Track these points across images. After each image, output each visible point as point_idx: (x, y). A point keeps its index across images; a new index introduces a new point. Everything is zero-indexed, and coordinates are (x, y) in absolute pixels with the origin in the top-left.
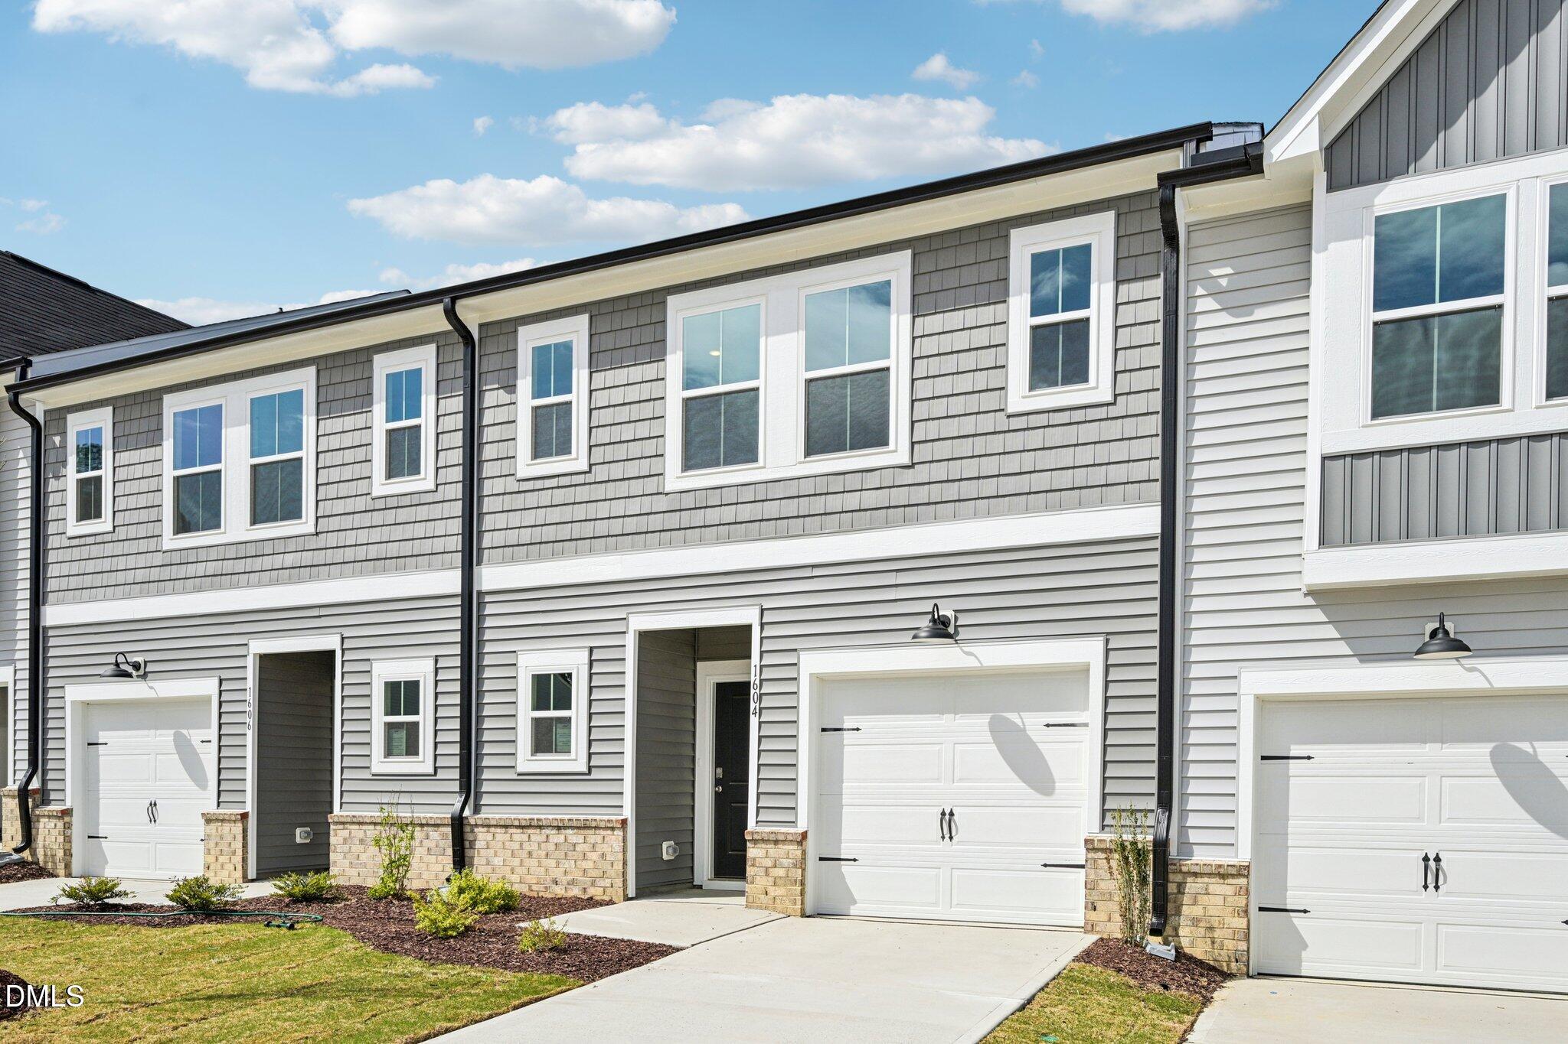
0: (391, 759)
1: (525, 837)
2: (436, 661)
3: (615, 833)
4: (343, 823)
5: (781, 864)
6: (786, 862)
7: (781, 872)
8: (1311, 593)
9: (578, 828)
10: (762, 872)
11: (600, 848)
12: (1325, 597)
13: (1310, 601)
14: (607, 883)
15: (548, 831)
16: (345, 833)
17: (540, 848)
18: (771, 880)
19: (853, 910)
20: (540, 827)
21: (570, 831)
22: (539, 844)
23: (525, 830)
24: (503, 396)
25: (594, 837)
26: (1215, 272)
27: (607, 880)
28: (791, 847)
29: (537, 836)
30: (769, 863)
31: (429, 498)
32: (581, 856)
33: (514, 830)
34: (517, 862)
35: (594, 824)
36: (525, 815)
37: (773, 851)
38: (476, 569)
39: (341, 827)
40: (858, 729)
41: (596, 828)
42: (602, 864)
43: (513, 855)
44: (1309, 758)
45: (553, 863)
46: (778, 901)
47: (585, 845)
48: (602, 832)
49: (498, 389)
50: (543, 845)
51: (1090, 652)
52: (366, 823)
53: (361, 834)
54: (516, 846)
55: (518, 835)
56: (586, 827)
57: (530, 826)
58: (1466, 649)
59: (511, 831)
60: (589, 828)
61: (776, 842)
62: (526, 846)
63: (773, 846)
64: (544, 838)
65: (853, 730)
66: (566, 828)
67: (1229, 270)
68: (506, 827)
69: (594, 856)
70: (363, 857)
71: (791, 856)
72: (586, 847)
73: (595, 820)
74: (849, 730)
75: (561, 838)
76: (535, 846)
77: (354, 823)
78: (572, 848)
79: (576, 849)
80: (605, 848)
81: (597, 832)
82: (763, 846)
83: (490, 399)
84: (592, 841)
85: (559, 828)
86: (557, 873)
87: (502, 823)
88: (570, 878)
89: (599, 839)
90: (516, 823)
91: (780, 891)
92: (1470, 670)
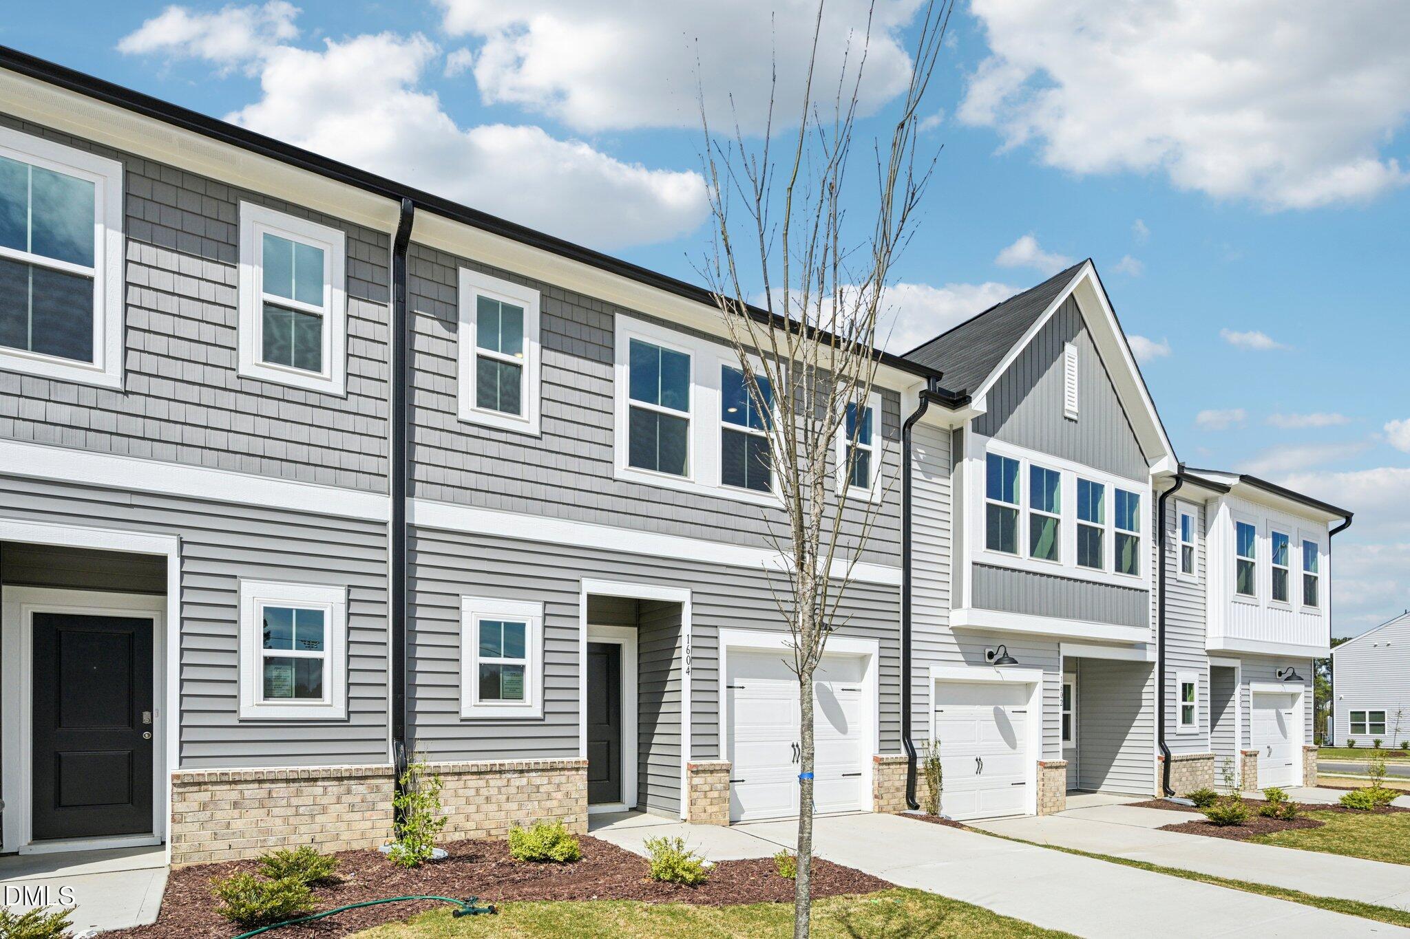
0: (271, 701)
1: (482, 783)
2: (349, 592)
3: (580, 772)
4: (199, 784)
5: (716, 787)
6: (719, 786)
7: (715, 794)
8: (952, 628)
9: (543, 770)
10: (701, 795)
11: (564, 788)
12: (959, 632)
13: (951, 632)
14: (572, 818)
15: (508, 776)
16: (205, 796)
17: (500, 793)
18: (709, 800)
19: (743, 817)
20: (500, 772)
21: (534, 774)
22: (499, 788)
23: (482, 776)
24: (438, 328)
25: (557, 778)
26: (919, 450)
27: (572, 816)
28: (723, 775)
29: (495, 781)
30: (707, 788)
31: (336, 404)
32: (545, 796)
33: (469, 777)
34: (472, 808)
35: (560, 766)
36: (484, 762)
37: (710, 778)
38: (407, 500)
39: (196, 788)
40: (743, 688)
41: (563, 769)
42: (566, 802)
43: (468, 803)
44: (942, 711)
45: (514, 806)
46: (713, 816)
47: (549, 786)
48: (566, 773)
49: (432, 318)
50: (503, 790)
51: (870, 647)
52: (246, 782)
53: (234, 795)
54: (472, 792)
55: (473, 782)
56: (552, 769)
57: (491, 772)
58: (1016, 662)
59: (464, 778)
60: (556, 769)
61: (712, 772)
62: (484, 792)
63: (709, 775)
64: (505, 782)
65: (740, 687)
66: (529, 771)
67: (923, 452)
68: (460, 774)
69: (559, 795)
70: (238, 825)
71: (723, 782)
72: (551, 788)
73: (563, 762)
74: (737, 687)
75: (524, 781)
76: (494, 791)
77: (222, 782)
78: (535, 790)
79: (541, 790)
80: (570, 787)
81: (562, 773)
82: (703, 775)
83: (422, 324)
84: (557, 782)
85: (522, 772)
86: (519, 816)
87: (457, 770)
88: (533, 818)
89: (563, 779)
90: (475, 769)
91: (715, 808)
92: (998, 672)
